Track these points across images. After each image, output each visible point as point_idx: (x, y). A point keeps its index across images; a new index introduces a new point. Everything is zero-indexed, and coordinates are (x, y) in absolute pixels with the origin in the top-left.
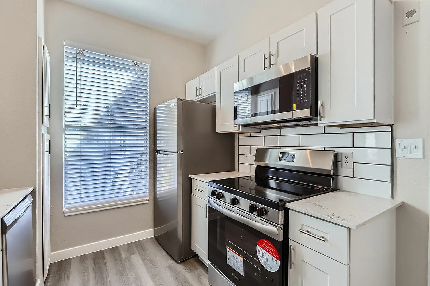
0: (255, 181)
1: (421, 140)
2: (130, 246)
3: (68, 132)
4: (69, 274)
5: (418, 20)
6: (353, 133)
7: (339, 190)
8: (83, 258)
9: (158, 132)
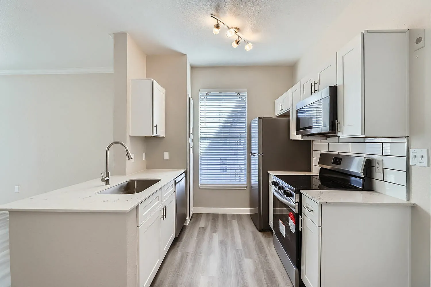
0: (319, 179)
1: (425, 150)
2: (234, 216)
3: (202, 141)
4: (200, 220)
5: (424, 46)
6: (382, 143)
7: (374, 191)
8: (208, 215)
9: (252, 139)
